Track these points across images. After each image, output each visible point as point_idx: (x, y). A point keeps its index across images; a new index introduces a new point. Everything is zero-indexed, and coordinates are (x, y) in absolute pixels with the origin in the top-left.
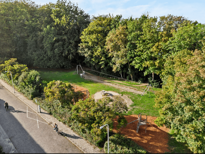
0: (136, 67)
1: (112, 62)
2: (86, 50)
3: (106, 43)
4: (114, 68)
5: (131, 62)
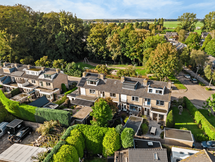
0: (127, 56)
1: (111, 54)
2: (93, 48)
3: (107, 43)
4: (113, 58)
5: (124, 54)
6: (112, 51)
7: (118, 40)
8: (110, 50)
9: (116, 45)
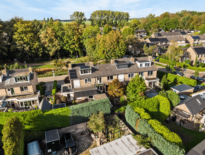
1: (47, 50)
2: (25, 45)
3: (41, 39)
4: (51, 54)
5: (63, 47)
6: (49, 46)
7: (54, 34)
8: (46, 46)
9: (53, 39)
